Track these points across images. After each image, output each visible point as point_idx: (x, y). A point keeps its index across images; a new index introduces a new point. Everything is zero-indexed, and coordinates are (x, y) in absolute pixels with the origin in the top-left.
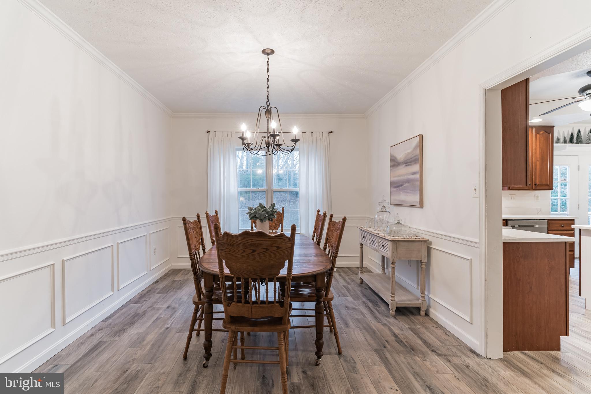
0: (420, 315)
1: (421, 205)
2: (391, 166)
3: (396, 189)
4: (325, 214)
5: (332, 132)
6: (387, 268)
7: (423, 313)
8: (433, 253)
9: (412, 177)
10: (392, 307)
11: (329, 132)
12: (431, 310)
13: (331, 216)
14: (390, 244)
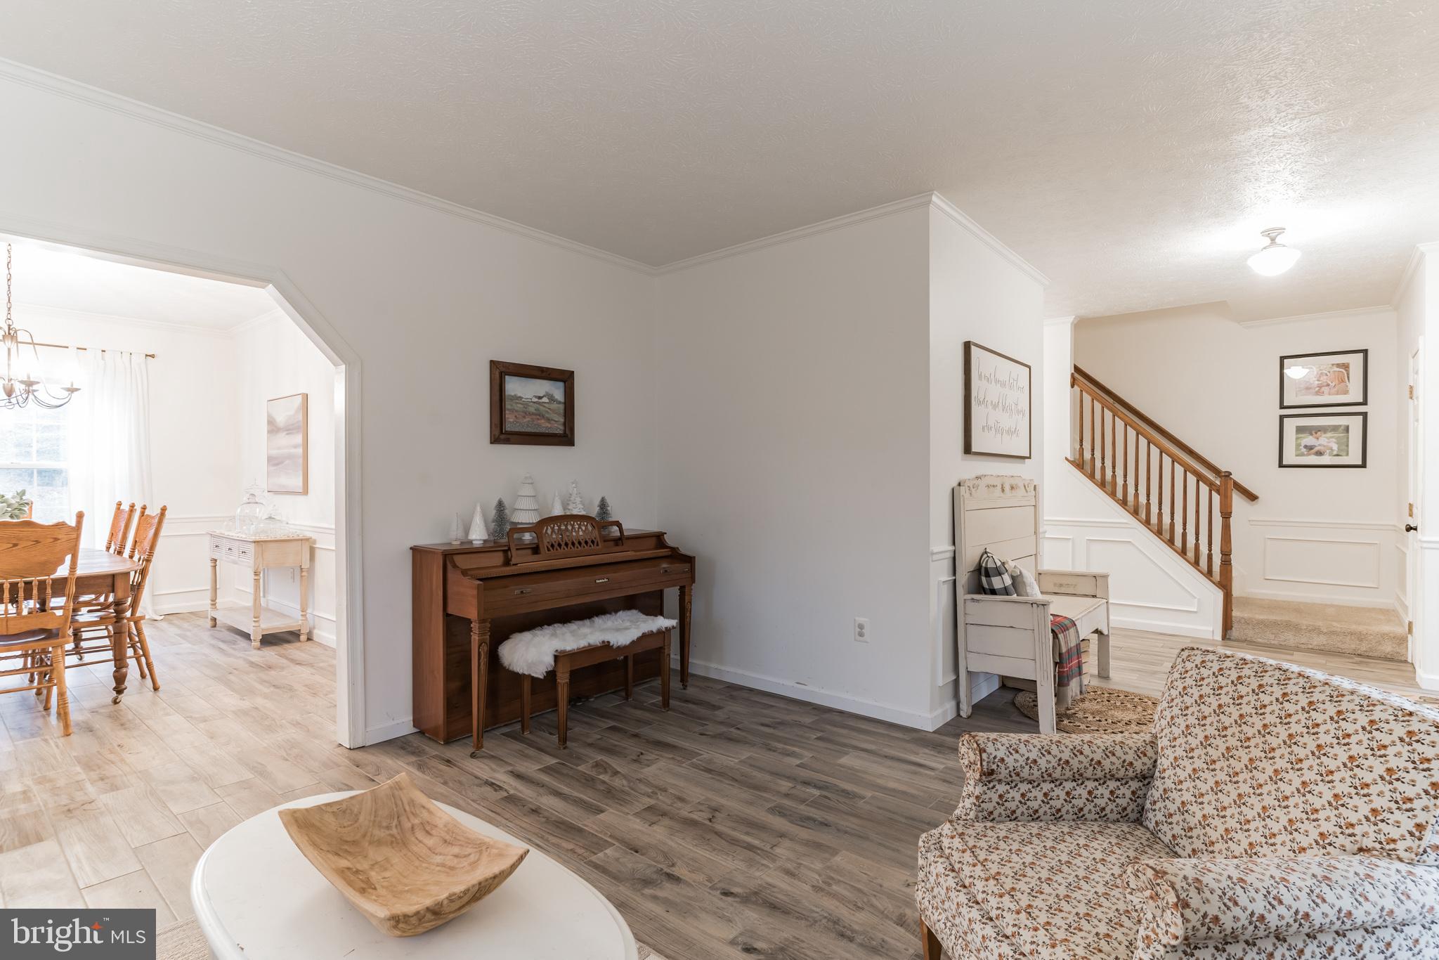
0: (299, 641)
1: (305, 491)
2: (269, 432)
3: (275, 468)
4: (132, 506)
5: (153, 356)
6: (264, 596)
7: (303, 638)
8: (318, 554)
9: (293, 451)
10: (256, 636)
11: (147, 355)
12: (316, 632)
13: (144, 508)
14: (252, 546)
